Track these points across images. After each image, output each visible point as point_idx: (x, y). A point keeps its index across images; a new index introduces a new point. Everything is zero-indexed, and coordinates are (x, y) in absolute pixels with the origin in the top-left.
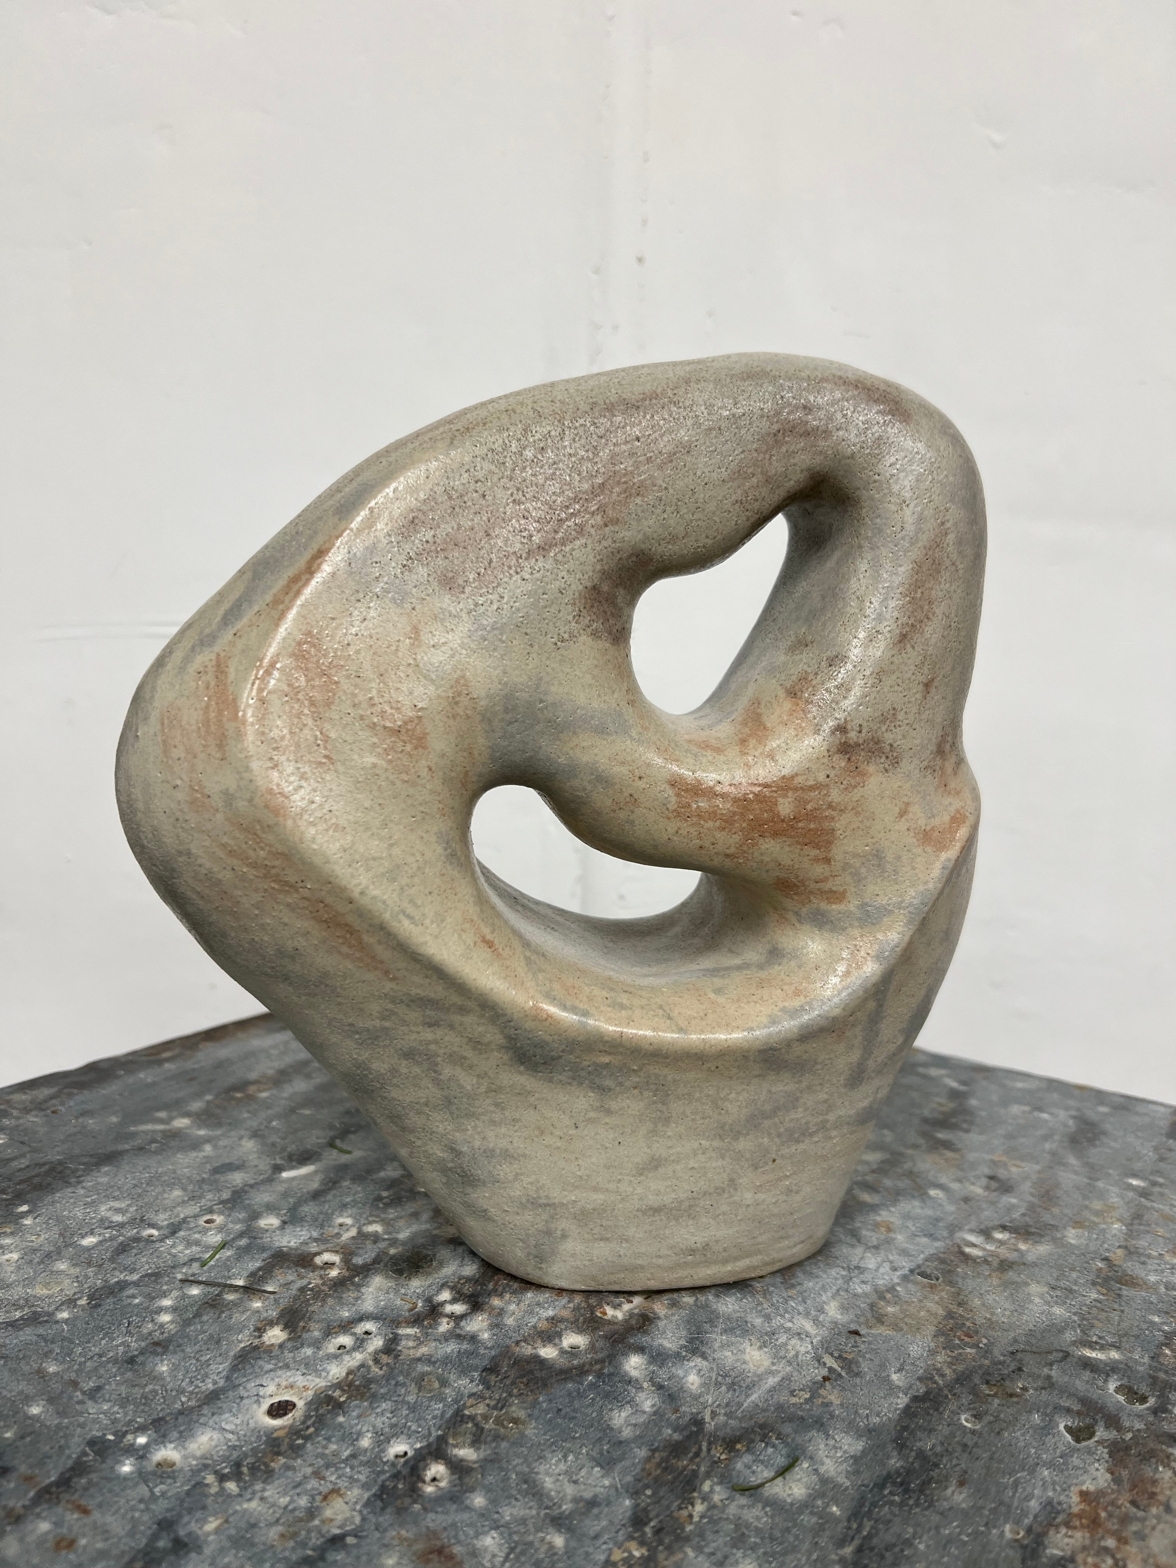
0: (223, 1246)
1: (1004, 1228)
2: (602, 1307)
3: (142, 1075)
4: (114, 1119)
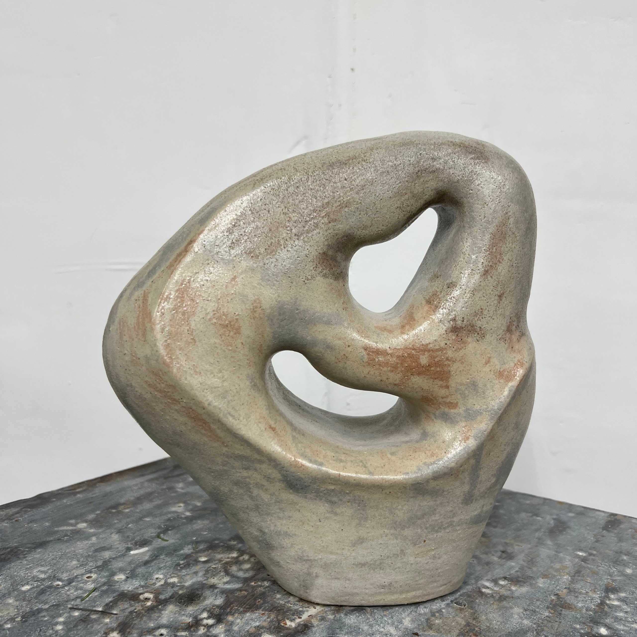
0: (94, 590)
1: (505, 578)
2: (284, 621)
3: (65, 501)
4: (47, 524)
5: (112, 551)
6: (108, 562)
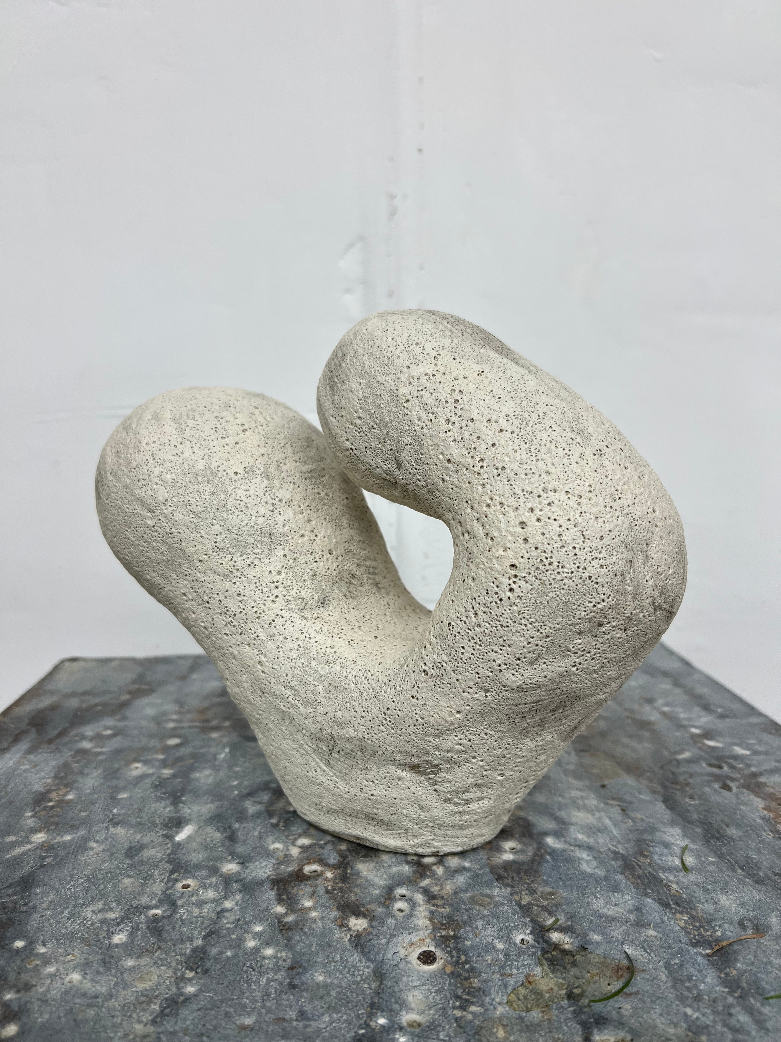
5: (153, 847)
6: (175, 860)
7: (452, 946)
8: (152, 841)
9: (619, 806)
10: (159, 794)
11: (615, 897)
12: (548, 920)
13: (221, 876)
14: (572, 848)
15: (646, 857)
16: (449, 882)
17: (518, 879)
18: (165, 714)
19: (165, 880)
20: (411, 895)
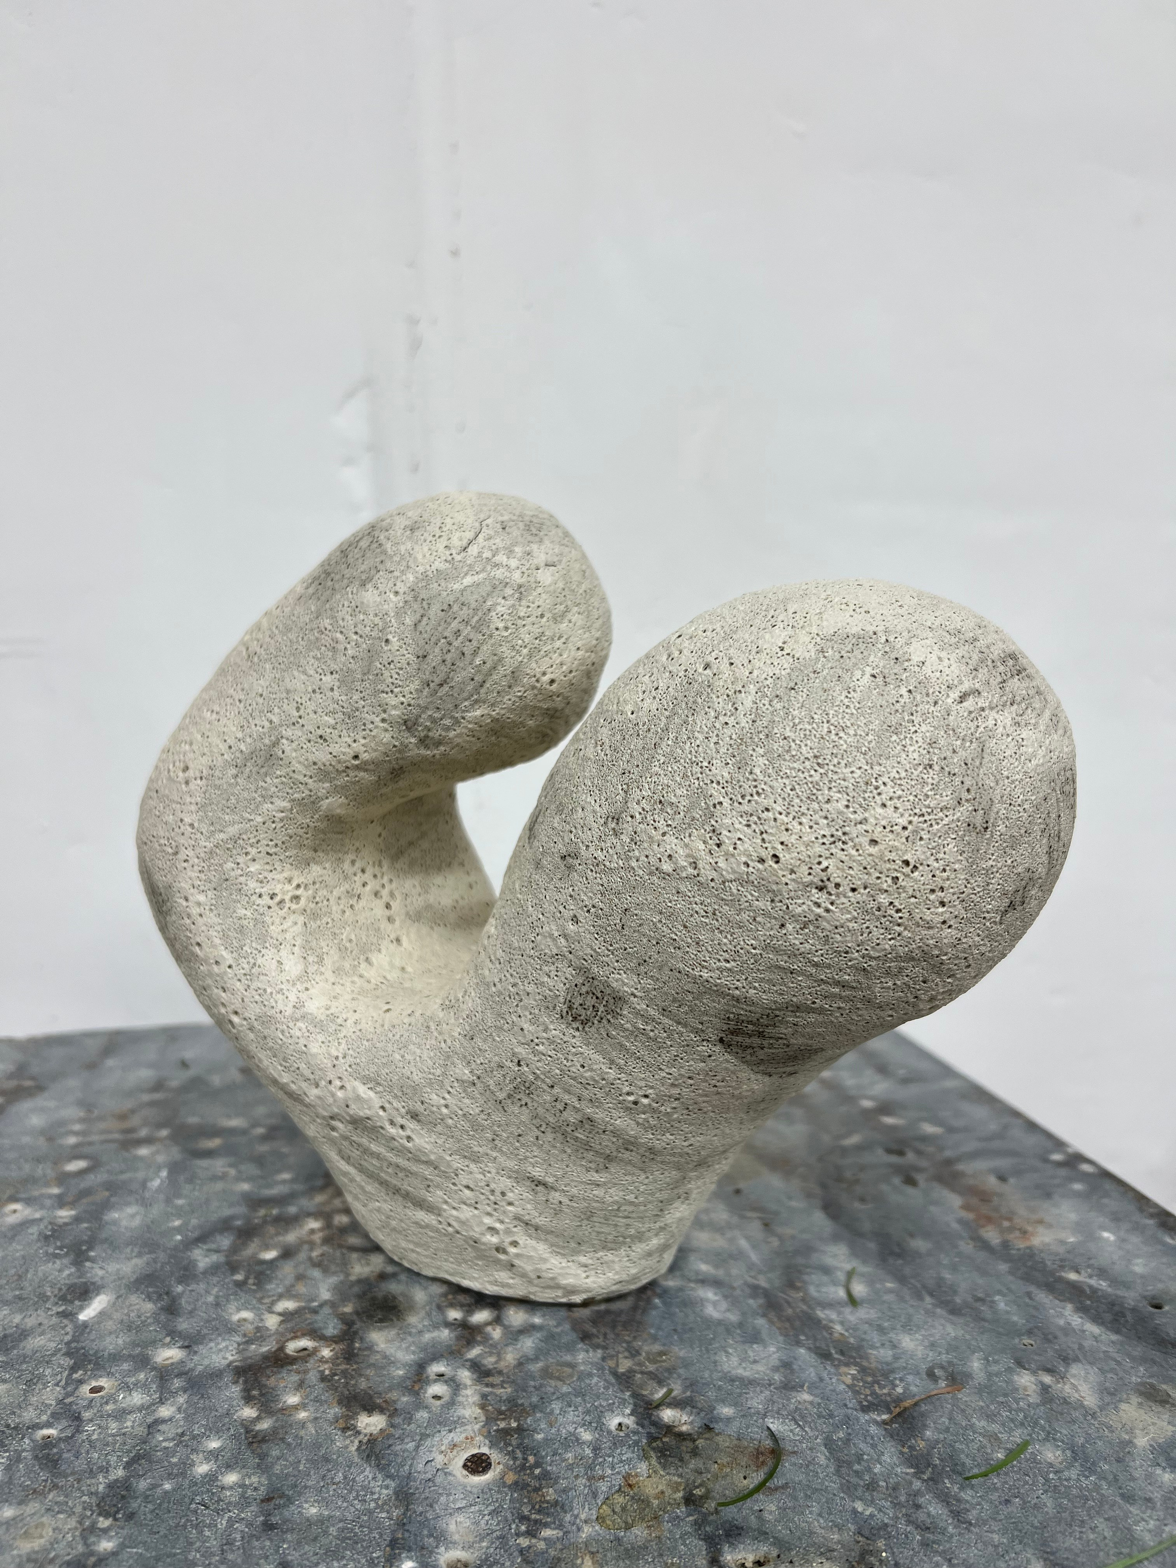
5: (42, 1333)
6: (78, 1350)
7: (514, 1443)
8: (40, 1324)
9: (759, 1218)
10: (51, 1250)
11: (754, 1351)
12: (657, 1391)
13: (154, 1368)
14: (692, 1285)
15: (798, 1289)
16: (510, 1349)
17: (612, 1336)
18: (62, 1123)
19: (63, 1383)
20: (453, 1373)
